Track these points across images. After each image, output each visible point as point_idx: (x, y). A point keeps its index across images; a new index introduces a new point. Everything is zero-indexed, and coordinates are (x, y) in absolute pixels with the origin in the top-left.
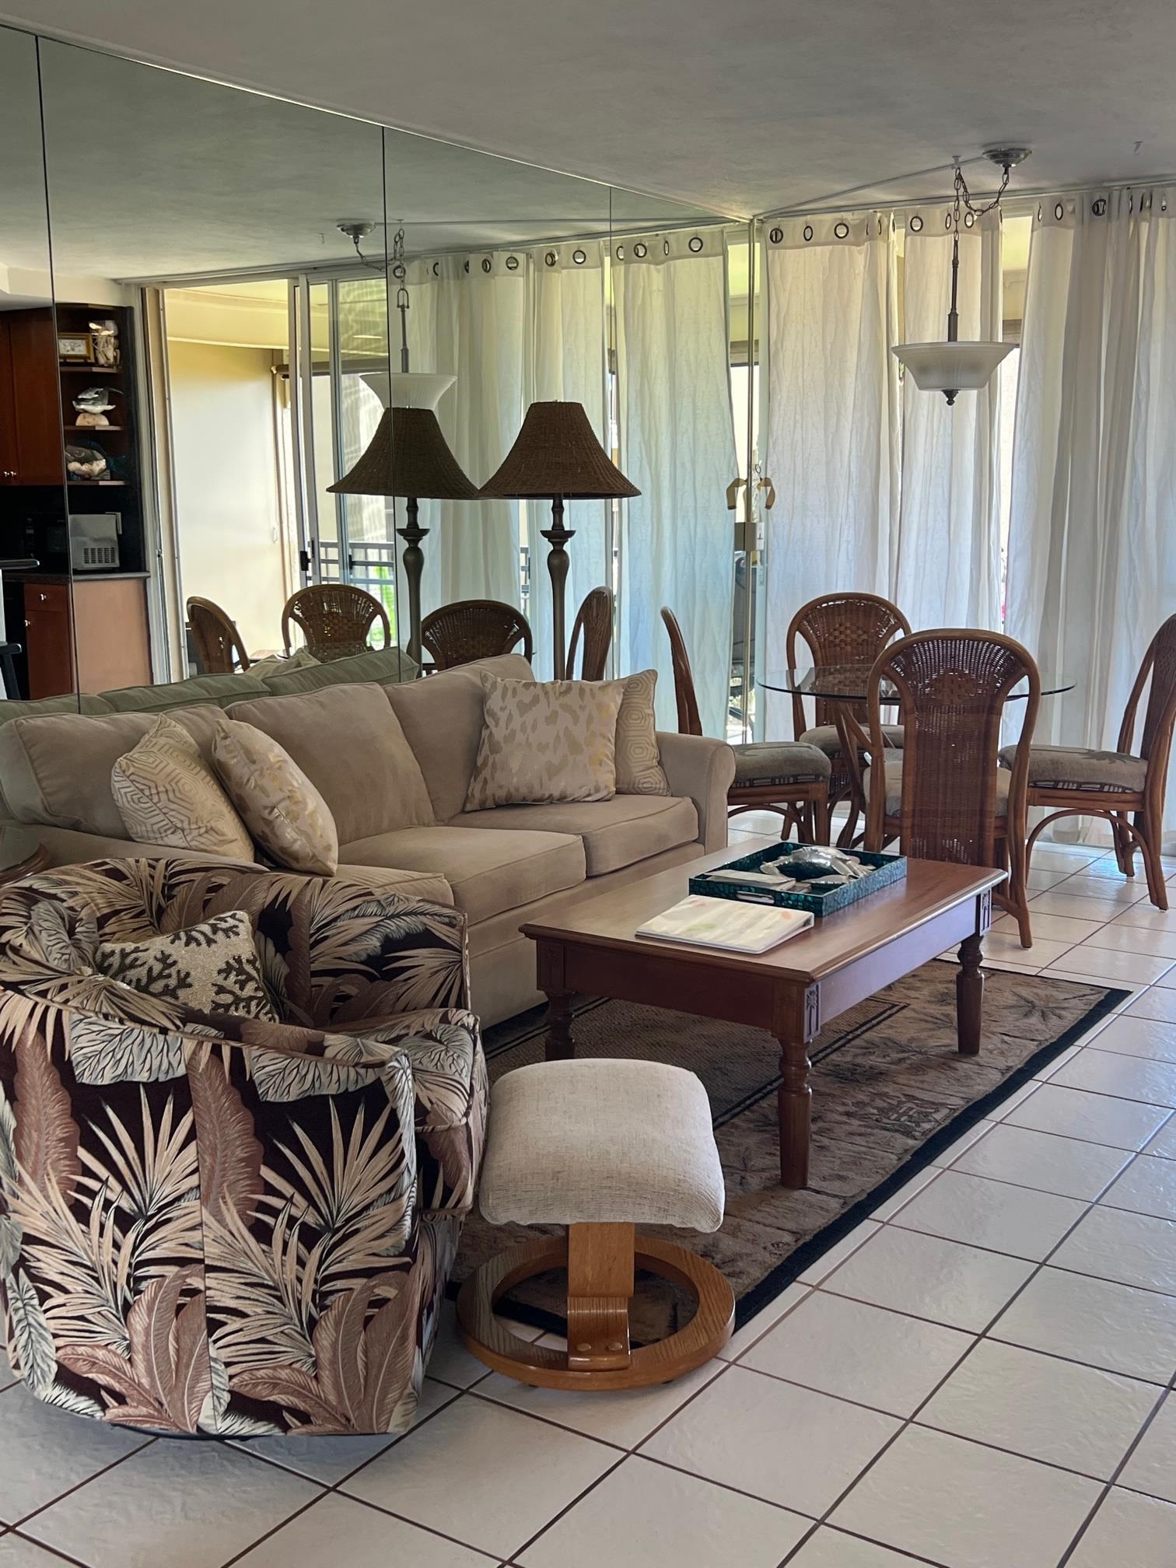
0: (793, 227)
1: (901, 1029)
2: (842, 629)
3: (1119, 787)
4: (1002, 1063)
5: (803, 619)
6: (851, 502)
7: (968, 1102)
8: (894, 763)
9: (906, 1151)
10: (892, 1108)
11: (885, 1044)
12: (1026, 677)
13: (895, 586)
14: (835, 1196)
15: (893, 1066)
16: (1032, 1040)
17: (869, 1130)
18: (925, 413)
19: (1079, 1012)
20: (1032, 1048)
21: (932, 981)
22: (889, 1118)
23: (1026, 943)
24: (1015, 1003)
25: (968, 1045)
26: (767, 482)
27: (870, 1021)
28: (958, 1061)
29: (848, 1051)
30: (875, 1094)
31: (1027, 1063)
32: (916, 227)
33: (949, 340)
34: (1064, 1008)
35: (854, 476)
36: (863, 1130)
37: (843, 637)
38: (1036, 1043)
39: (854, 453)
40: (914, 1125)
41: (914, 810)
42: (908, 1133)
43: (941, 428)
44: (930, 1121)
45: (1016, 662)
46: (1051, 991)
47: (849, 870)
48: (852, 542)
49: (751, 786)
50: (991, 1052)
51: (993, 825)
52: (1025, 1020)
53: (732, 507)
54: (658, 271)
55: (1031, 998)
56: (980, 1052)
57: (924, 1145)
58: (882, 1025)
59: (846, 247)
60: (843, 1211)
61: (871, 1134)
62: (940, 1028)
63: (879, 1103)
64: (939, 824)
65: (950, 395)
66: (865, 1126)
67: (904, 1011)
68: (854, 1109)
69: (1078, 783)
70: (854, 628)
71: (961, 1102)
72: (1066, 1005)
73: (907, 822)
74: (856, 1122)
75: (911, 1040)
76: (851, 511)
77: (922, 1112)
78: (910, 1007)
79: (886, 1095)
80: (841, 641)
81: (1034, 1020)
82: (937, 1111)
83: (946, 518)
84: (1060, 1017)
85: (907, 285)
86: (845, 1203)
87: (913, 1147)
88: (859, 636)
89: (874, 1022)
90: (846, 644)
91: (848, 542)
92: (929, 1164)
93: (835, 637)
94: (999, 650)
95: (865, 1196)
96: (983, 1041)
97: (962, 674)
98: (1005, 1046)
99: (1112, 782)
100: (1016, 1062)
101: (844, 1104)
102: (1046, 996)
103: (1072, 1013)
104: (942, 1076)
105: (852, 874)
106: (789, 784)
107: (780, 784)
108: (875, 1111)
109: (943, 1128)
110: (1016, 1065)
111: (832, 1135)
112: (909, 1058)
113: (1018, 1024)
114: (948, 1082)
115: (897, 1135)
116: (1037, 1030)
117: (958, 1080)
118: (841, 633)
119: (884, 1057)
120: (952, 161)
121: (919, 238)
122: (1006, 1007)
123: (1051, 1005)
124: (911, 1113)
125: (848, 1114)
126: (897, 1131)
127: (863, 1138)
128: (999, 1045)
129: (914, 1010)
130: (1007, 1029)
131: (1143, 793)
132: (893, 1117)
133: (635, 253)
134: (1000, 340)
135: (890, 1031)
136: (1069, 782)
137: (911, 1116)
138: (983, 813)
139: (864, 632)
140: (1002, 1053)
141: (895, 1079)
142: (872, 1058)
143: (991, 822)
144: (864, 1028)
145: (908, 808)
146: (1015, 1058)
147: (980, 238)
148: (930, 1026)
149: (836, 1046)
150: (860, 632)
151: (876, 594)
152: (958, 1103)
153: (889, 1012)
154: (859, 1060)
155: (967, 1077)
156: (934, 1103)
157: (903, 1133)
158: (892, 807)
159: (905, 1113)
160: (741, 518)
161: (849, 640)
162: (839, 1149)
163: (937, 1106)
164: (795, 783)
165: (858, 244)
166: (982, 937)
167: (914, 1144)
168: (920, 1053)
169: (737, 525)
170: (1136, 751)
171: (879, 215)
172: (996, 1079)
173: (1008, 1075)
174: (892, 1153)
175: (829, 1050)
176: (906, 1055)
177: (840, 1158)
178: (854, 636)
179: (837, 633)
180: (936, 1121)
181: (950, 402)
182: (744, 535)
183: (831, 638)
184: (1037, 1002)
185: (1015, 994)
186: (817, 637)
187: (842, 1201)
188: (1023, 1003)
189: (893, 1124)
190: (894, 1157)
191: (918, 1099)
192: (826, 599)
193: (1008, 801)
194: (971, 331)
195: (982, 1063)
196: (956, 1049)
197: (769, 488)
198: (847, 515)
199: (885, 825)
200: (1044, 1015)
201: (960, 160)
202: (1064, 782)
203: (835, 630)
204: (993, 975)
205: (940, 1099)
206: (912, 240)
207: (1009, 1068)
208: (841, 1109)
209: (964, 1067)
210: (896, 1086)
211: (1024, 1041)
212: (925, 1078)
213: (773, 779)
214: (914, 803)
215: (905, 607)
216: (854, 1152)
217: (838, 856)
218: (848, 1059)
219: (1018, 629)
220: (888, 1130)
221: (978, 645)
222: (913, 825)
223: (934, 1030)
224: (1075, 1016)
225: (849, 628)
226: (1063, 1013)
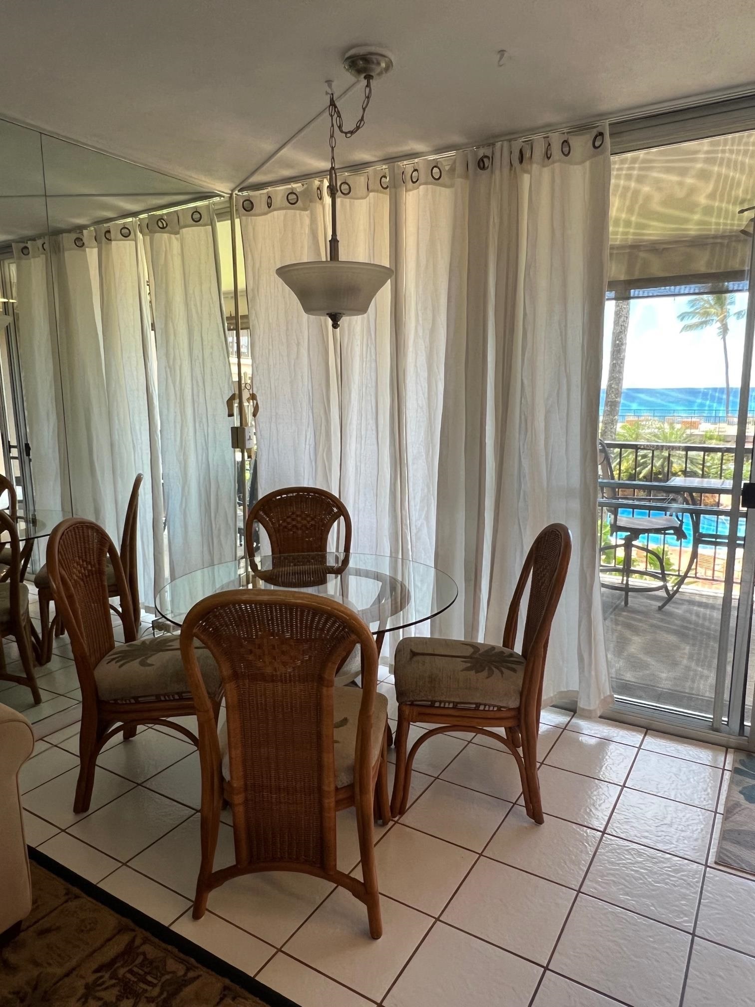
0: (259, 196)
2: (294, 516)
3: (494, 706)
5: (260, 509)
12: (358, 644)
13: (340, 481)
26: (253, 397)
32: (346, 190)
37: (294, 523)
49: (137, 702)
53: (231, 415)
54: (177, 239)
59: (298, 212)
64: (274, 800)
65: (334, 318)
69: (453, 702)
70: (304, 516)
80: (294, 526)
83: (374, 428)
88: (308, 522)
90: (297, 529)
93: (289, 523)
99: (487, 702)
106: (175, 700)
107: (166, 700)
118: (293, 520)
121: (348, 200)
131: (518, 709)
133: (161, 225)
139: (313, 519)
150: (309, 519)
160: (237, 424)
161: (299, 525)
164: (181, 699)
165: (305, 209)
169: (233, 429)
178: (304, 522)
179: (289, 520)
181: (335, 326)
182: (238, 438)
183: (285, 524)
186: (273, 523)
192: (280, 492)
197: (255, 402)
203: (288, 517)
206: (341, 201)
213: (158, 696)
214: (245, 776)
215: (347, 500)
222: (246, 800)
225: (300, 516)
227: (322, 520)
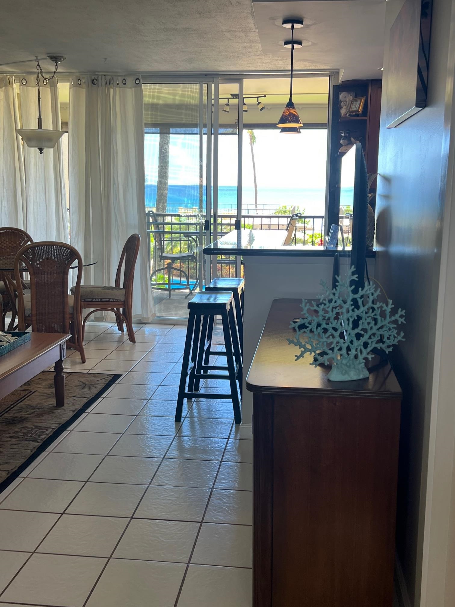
1: (34, 400)
2: (5, 242)
3: (115, 299)
4: (73, 408)
6: (5, 191)
7: (59, 425)
8: (27, 296)
9: (34, 448)
10: (29, 432)
11: (27, 407)
12: (77, 259)
13: (26, 225)
14: (5, 471)
15: (30, 415)
16: (85, 398)
17: (19, 442)
18: (33, 156)
19: (103, 385)
20: (85, 400)
21: (47, 380)
22: (27, 436)
23: (84, 361)
24: (79, 384)
25: (60, 403)
27: (21, 399)
28: (56, 410)
29: (11, 412)
30: (22, 427)
31: (83, 406)
32: (24, 83)
33: (39, 129)
34: (97, 384)
35: (5, 180)
36: (17, 442)
37: (5, 245)
38: (86, 399)
39: (5, 171)
40: (37, 437)
41: (36, 313)
42: (35, 441)
43: (40, 164)
44: (44, 435)
45: (73, 254)
46: (92, 378)
47: (7, 340)
48: (7, 207)
50: (69, 404)
51: (68, 317)
52: (83, 390)
55: (85, 382)
56: (65, 405)
57: (42, 444)
58: (26, 400)
60: (8, 476)
61: (19, 444)
62: (49, 398)
63: (24, 431)
64: (47, 318)
65: (41, 150)
66: (18, 441)
67: (35, 393)
68: (13, 434)
69: (100, 299)
70: (10, 241)
71: (57, 425)
72: (99, 383)
73: (34, 318)
74: (14, 440)
75: (37, 404)
76: (5, 194)
77: (41, 432)
78: (38, 391)
79: (27, 427)
80: (5, 247)
81: (86, 390)
82: (47, 430)
83: (44, 198)
84: (95, 387)
85: (22, 105)
86: (9, 473)
87: (37, 446)
89: (22, 399)
90: (7, 248)
91: (5, 207)
92: (44, 451)
93: (2, 245)
94: (65, 250)
95: (17, 468)
96: (65, 400)
97: (52, 259)
98: (75, 401)
99: (113, 298)
100: (79, 406)
101: (9, 433)
102: (91, 380)
103: (100, 385)
104: (49, 416)
105: (8, 341)
108: (22, 434)
109: (50, 436)
110: (78, 408)
111: (4, 447)
112: (36, 411)
113: (80, 392)
114: (52, 418)
115: (31, 442)
116: (87, 394)
117: (56, 417)
118: (4, 243)
119: (26, 412)
120: (35, 58)
121: (25, 87)
122: (75, 386)
123: (92, 383)
124: (36, 433)
125: (11, 437)
126: (31, 441)
127: (17, 446)
128: (72, 401)
129: (39, 392)
130: (75, 395)
131: (124, 301)
132: (30, 435)
134: (61, 130)
135: (28, 402)
136: (97, 299)
137: (37, 434)
138: (64, 313)
139: (14, 243)
140: (73, 404)
141: (31, 420)
142: (21, 413)
143: (67, 316)
144: (18, 402)
145: (34, 313)
146: (78, 405)
147: (49, 90)
148: (44, 397)
149: (7, 410)
150: (13, 243)
151: (19, 228)
152: (55, 426)
153: (29, 394)
154: (16, 415)
155: (59, 415)
156: (46, 427)
157: (33, 441)
158: (28, 313)
159: (34, 433)
161: (8, 246)
162: (7, 452)
163: (47, 428)
166: (63, 360)
167: (37, 445)
168: (41, 408)
170: (121, 286)
171: (8, 76)
172: (71, 414)
173: (75, 412)
174: (28, 450)
175: (3, 413)
176: (35, 410)
177: (7, 455)
178: (10, 245)
180: (47, 434)
181: (41, 153)
184: (87, 383)
185: (79, 381)
187: (7, 472)
188: (81, 384)
189: (29, 438)
190: (30, 451)
191: (40, 427)
193: (73, 308)
194: (48, 125)
195: (65, 409)
196: (55, 405)
198: (4, 196)
199: (25, 320)
200: (90, 388)
201: (38, 58)
202: (95, 299)
203: (2, 242)
204: (71, 375)
205: (49, 425)
206: (23, 88)
207: (76, 409)
208: (8, 435)
209: (59, 411)
210: (31, 423)
211: (81, 398)
212: (43, 418)
214: (36, 311)
215: (31, 233)
216: (13, 452)
217: (2, 334)
218: (11, 415)
219: (76, 241)
220: (27, 441)
221: (57, 248)
222: (36, 319)
223: (46, 399)
224: (101, 386)
225: (8, 242)
226: (97, 386)
227: (20, 243)
